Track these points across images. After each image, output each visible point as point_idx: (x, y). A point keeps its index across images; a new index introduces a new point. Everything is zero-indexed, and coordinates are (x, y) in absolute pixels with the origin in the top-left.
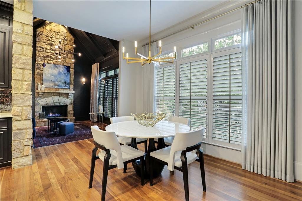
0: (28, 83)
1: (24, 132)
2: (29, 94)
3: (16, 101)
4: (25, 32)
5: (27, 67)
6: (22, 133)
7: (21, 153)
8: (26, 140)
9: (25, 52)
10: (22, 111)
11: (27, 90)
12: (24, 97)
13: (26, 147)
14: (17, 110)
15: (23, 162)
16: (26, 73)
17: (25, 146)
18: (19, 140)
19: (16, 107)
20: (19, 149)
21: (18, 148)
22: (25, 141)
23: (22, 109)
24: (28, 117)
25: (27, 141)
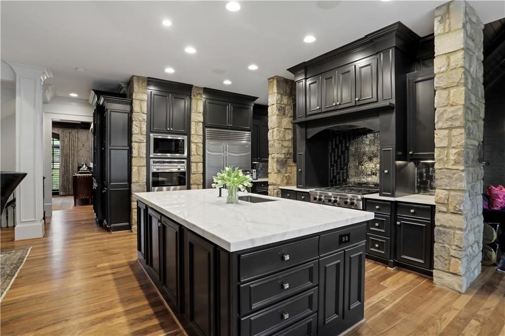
0: (457, 150)
1: (451, 233)
2: (460, 170)
3: (440, 181)
4: (452, 65)
5: (456, 123)
6: (448, 233)
7: (446, 264)
8: (454, 247)
9: (452, 99)
10: (448, 197)
11: (456, 163)
12: (451, 175)
13: (453, 259)
14: (440, 195)
15: (447, 280)
16: (454, 134)
17: (452, 256)
18: (443, 244)
19: (440, 190)
20: (443, 257)
21: (441, 256)
22: (452, 248)
23: (449, 195)
24: (457, 210)
25: (455, 250)
